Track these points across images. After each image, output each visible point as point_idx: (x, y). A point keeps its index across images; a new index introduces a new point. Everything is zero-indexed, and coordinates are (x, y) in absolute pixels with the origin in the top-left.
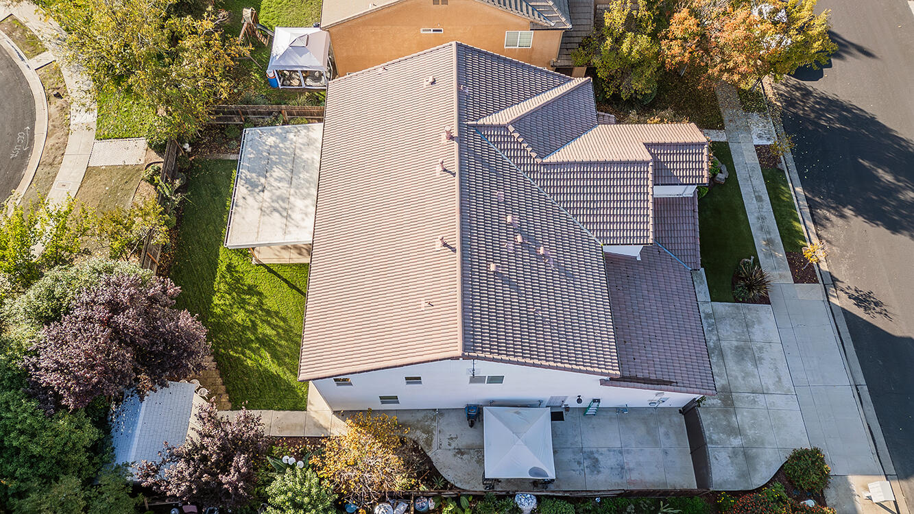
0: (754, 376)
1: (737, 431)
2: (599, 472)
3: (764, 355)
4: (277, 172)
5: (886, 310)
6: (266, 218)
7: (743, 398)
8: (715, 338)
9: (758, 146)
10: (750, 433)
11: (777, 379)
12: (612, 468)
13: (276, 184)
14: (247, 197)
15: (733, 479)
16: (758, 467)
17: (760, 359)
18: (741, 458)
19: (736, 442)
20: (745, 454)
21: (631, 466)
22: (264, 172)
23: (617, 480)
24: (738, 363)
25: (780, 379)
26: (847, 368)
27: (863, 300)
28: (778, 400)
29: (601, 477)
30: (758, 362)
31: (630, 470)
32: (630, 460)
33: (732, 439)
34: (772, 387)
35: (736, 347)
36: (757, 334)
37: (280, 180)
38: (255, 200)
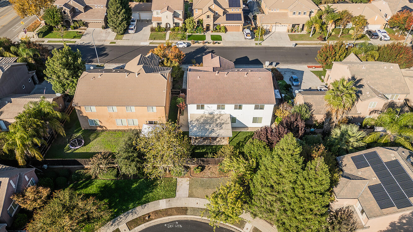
4: (207, 127)
6: (223, 128)
14: (216, 133)
22: (207, 130)
37: (210, 126)
38: (217, 131)
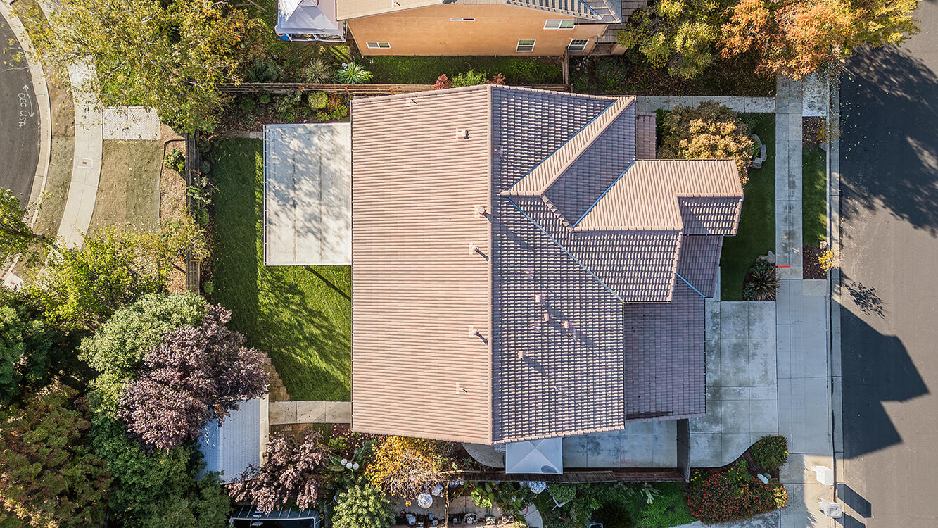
0: (744, 371)
1: (718, 420)
2: (599, 453)
3: (757, 352)
4: (306, 185)
5: (881, 308)
6: (301, 239)
7: (730, 391)
8: (717, 337)
9: (806, 118)
10: (730, 421)
11: (764, 373)
12: (610, 451)
13: (307, 199)
14: (280, 214)
15: (707, 458)
16: (730, 449)
17: (754, 354)
18: (718, 441)
19: (717, 429)
20: (722, 439)
21: (626, 448)
22: (293, 183)
23: (613, 459)
24: (733, 359)
25: (767, 373)
26: (829, 362)
27: (863, 298)
28: (760, 392)
29: (600, 457)
30: (751, 358)
31: (624, 452)
32: (626, 445)
33: (713, 427)
34: (757, 380)
35: (735, 345)
36: (756, 331)
37: (310, 194)
38: (288, 217)
